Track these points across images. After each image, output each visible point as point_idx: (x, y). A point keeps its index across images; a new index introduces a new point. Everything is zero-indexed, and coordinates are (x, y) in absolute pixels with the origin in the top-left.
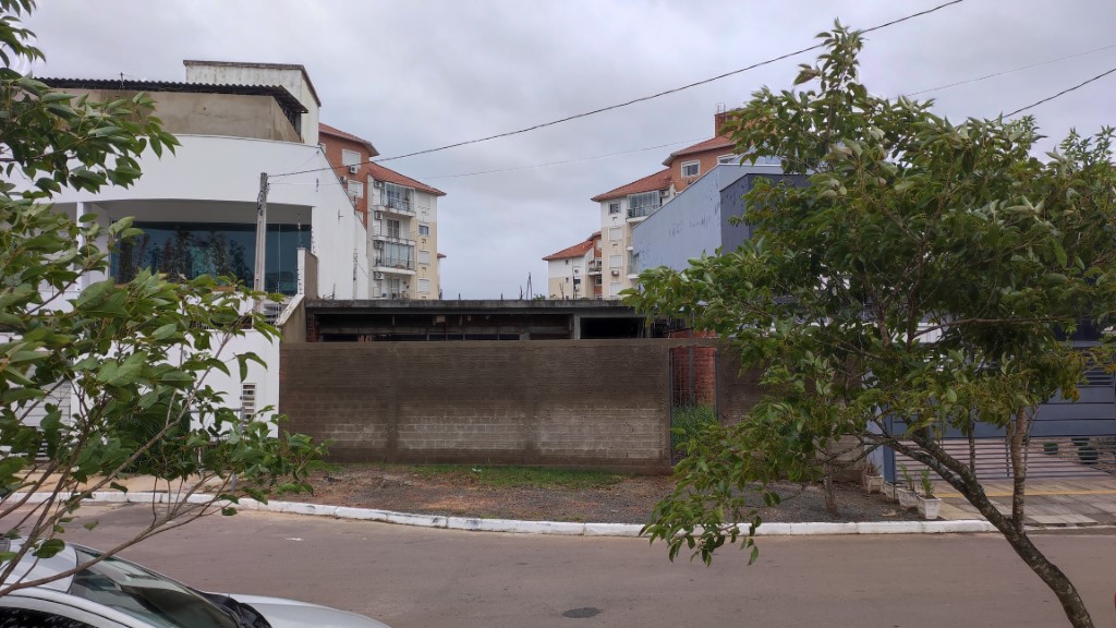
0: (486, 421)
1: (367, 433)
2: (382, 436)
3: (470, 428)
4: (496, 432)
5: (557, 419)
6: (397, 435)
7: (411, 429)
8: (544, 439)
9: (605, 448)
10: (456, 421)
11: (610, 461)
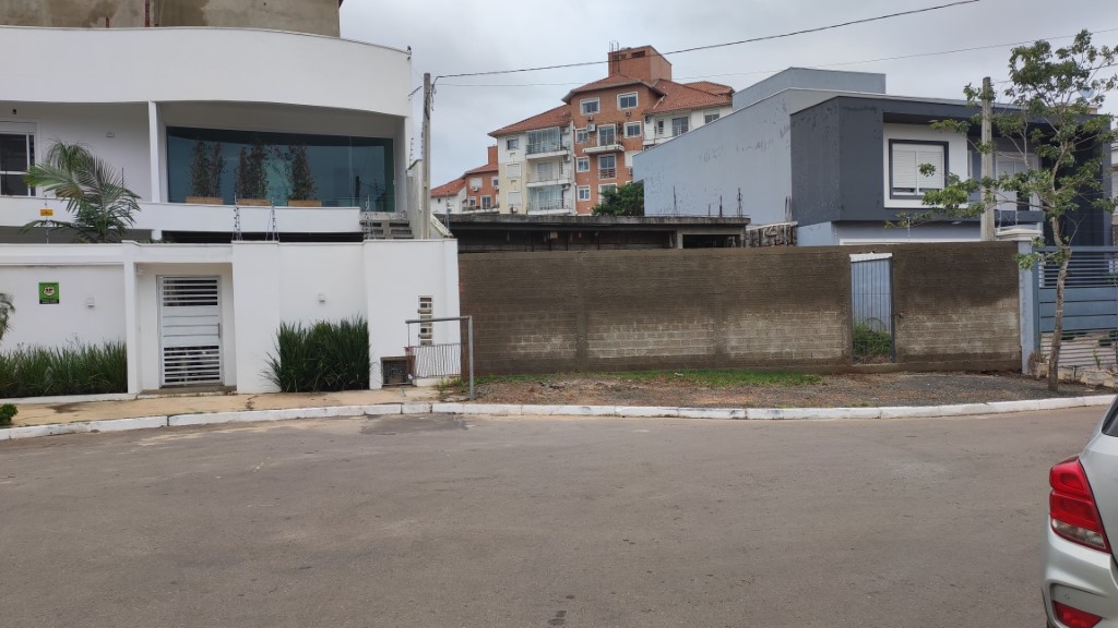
0: (677, 328)
1: (556, 344)
2: (571, 346)
3: (660, 336)
4: (685, 339)
5: (745, 324)
6: (587, 344)
7: (601, 338)
8: (733, 343)
9: (791, 349)
10: (646, 329)
11: (796, 362)
